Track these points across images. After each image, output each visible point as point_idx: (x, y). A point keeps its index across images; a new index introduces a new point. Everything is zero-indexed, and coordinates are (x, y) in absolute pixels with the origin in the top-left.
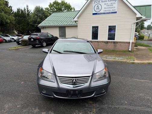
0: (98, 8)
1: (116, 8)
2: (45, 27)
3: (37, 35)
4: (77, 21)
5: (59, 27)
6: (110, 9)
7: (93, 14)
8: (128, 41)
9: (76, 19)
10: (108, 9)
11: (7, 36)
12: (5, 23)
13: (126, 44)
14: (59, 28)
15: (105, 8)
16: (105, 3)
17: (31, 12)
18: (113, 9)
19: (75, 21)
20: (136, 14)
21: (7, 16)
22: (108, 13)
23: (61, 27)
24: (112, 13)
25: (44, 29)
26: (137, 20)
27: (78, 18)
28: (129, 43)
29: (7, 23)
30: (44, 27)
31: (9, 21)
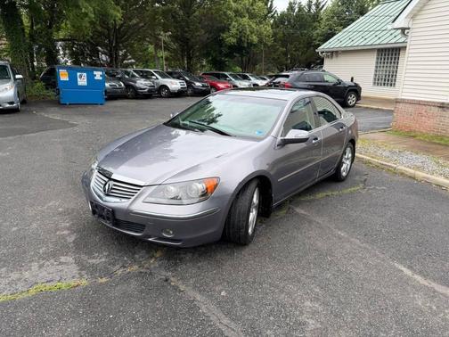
2: (337, 52)
3: (287, 76)
4: (409, 29)
5: (379, 50)
9: (401, 23)
11: (245, 78)
12: (246, 45)
14: (378, 55)
17: (325, 8)
19: (403, 30)
21: (254, 26)
23: (385, 49)
25: (334, 59)
29: (251, 44)
30: (334, 53)
31: (255, 39)
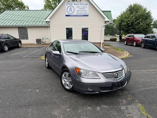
0: (71, 10)
1: (87, 12)
5: (18, 27)
6: (82, 12)
7: (66, 16)
8: (99, 41)
10: (81, 12)
13: (98, 44)
15: (77, 11)
16: (78, 6)
18: (85, 12)
19: (47, 22)
20: (104, 18)
22: (80, 16)
23: (20, 27)
24: (85, 16)
26: (105, 23)
27: (50, 19)
28: (100, 43)
